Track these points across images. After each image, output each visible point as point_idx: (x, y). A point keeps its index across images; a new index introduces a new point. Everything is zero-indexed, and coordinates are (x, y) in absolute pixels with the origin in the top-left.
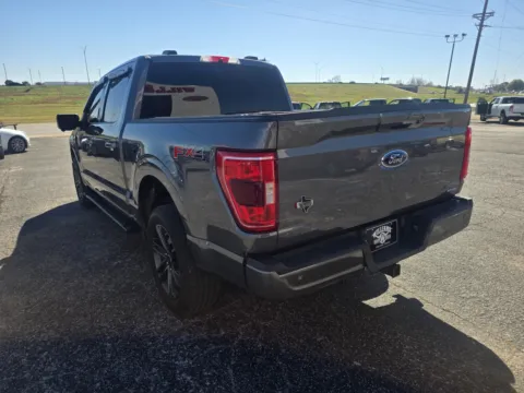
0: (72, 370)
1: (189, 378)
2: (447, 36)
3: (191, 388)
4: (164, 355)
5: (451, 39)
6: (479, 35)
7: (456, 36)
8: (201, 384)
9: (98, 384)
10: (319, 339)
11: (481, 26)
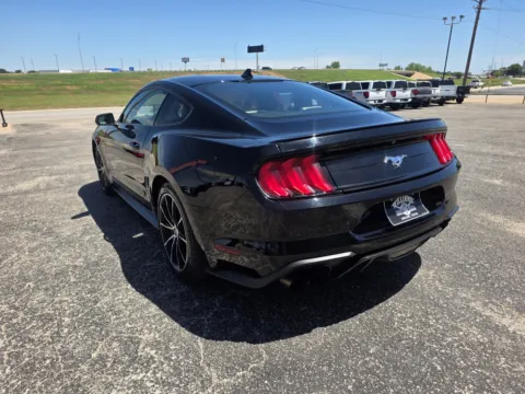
0: (22, 346)
1: (153, 352)
2: (445, 19)
3: (154, 362)
4: (128, 329)
5: (449, 21)
6: (477, 18)
7: (453, 18)
8: (166, 358)
9: (48, 361)
10: (302, 309)
11: (479, 9)
